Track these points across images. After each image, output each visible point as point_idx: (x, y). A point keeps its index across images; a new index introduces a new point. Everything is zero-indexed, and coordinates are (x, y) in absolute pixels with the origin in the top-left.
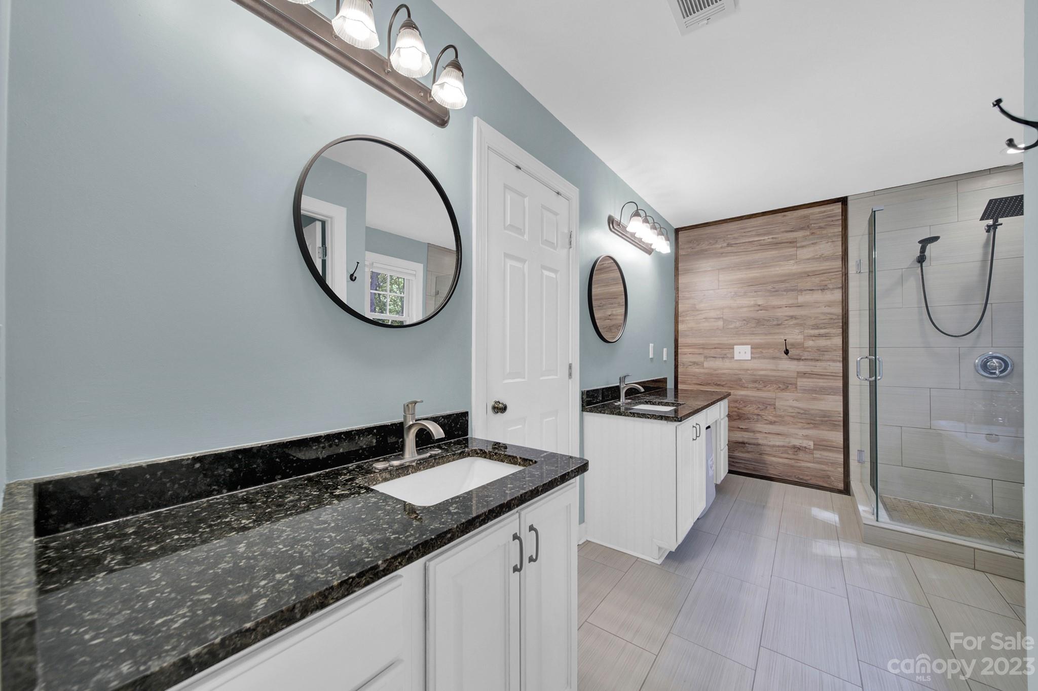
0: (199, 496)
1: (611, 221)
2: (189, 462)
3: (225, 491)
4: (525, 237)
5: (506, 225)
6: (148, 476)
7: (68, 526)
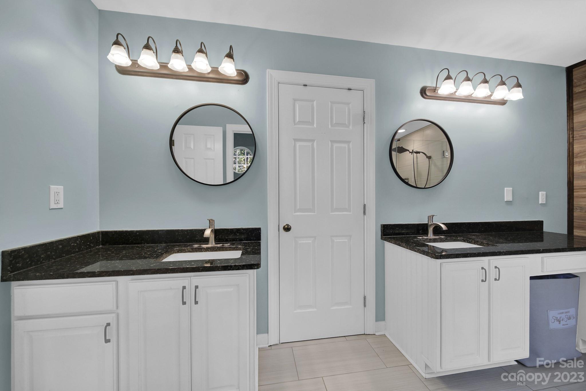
0: (138, 244)
1: (423, 92)
2: (136, 232)
3: (146, 244)
4: (314, 126)
5: (296, 122)
6: (125, 234)
7: (108, 244)
